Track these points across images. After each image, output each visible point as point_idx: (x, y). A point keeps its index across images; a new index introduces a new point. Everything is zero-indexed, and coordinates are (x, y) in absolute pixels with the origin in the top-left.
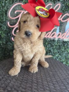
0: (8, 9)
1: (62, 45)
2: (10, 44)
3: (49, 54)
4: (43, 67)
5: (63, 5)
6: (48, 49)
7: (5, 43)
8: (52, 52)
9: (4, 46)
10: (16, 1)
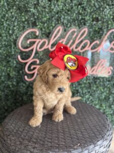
0: (17, 37)
1: (93, 83)
2: (22, 85)
3: (76, 95)
4: (70, 114)
5: (91, 30)
6: (74, 88)
7: (16, 85)
8: (80, 93)
9: (15, 88)
10: (28, 27)
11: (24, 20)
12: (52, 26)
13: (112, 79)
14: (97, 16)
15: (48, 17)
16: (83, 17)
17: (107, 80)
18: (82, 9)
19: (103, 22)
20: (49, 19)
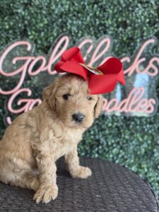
1: (124, 127)
5: (116, 41)
6: (92, 137)
8: (102, 145)
10: (14, 39)
11: (7, 27)
12: (53, 35)
13: (155, 120)
14: (124, 19)
15: (46, 22)
16: (103, 22)
17: (146, 121)
18: (99, 9)
19: (135, 29)
20: (48, 25)
